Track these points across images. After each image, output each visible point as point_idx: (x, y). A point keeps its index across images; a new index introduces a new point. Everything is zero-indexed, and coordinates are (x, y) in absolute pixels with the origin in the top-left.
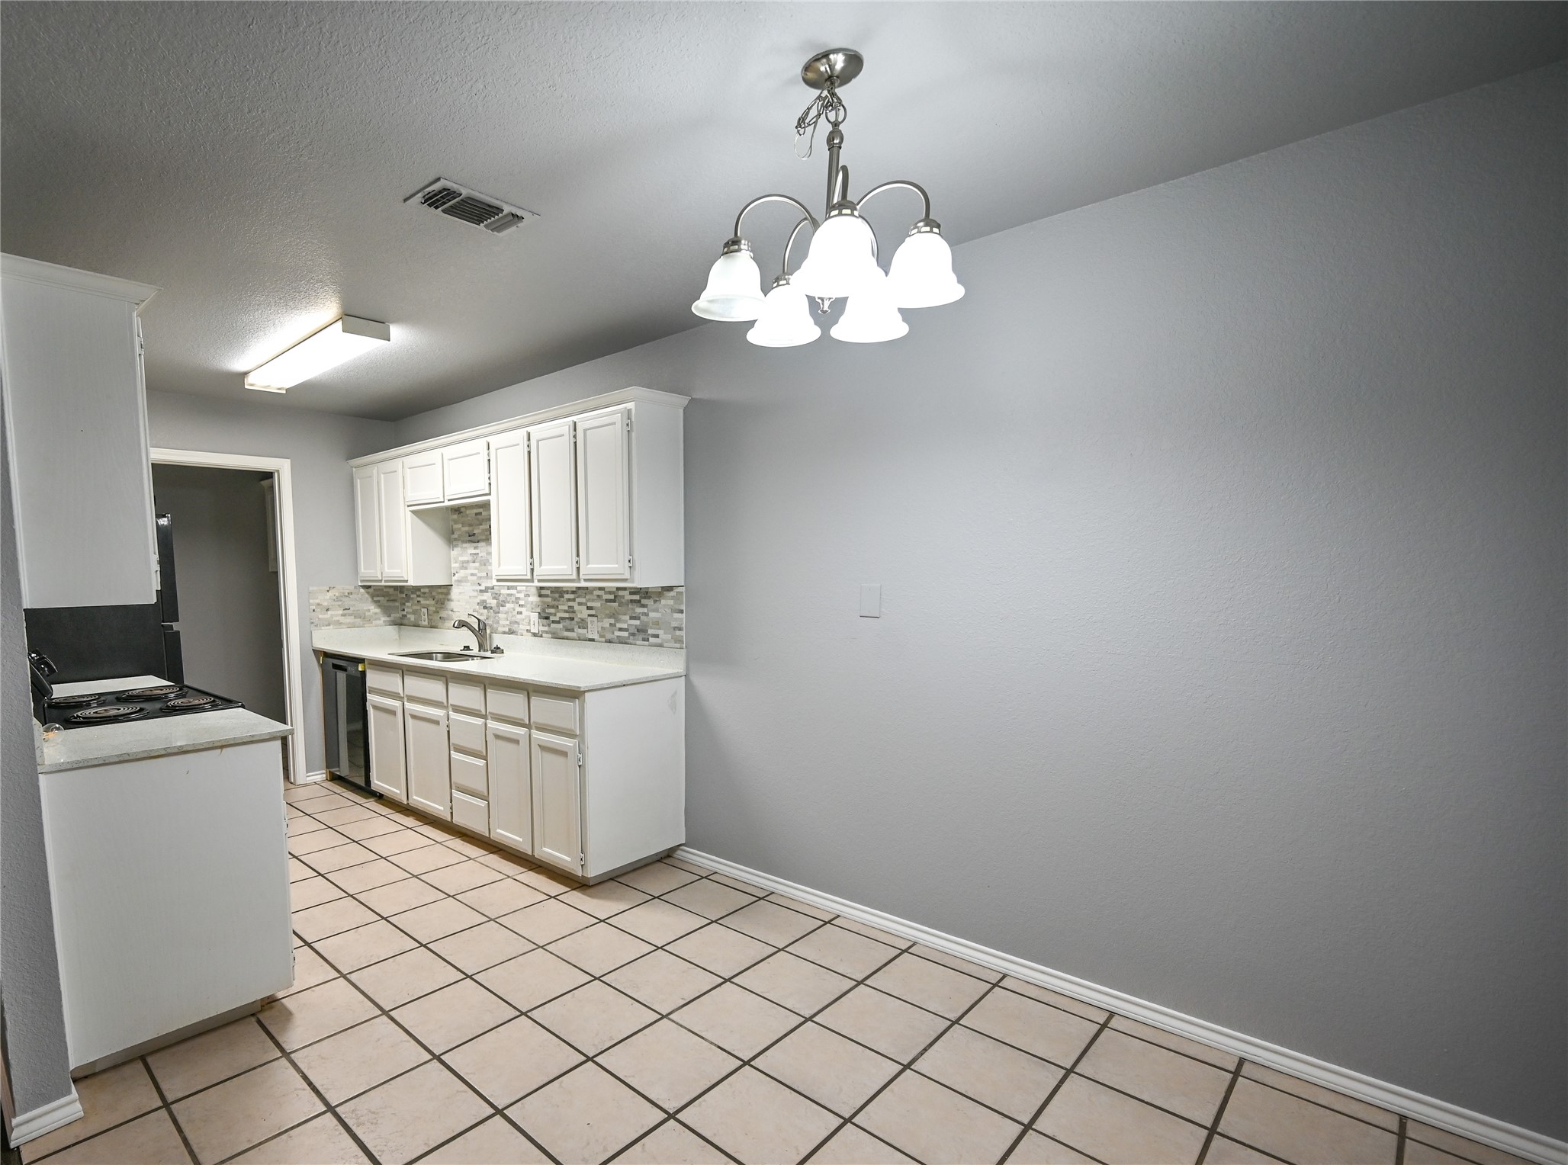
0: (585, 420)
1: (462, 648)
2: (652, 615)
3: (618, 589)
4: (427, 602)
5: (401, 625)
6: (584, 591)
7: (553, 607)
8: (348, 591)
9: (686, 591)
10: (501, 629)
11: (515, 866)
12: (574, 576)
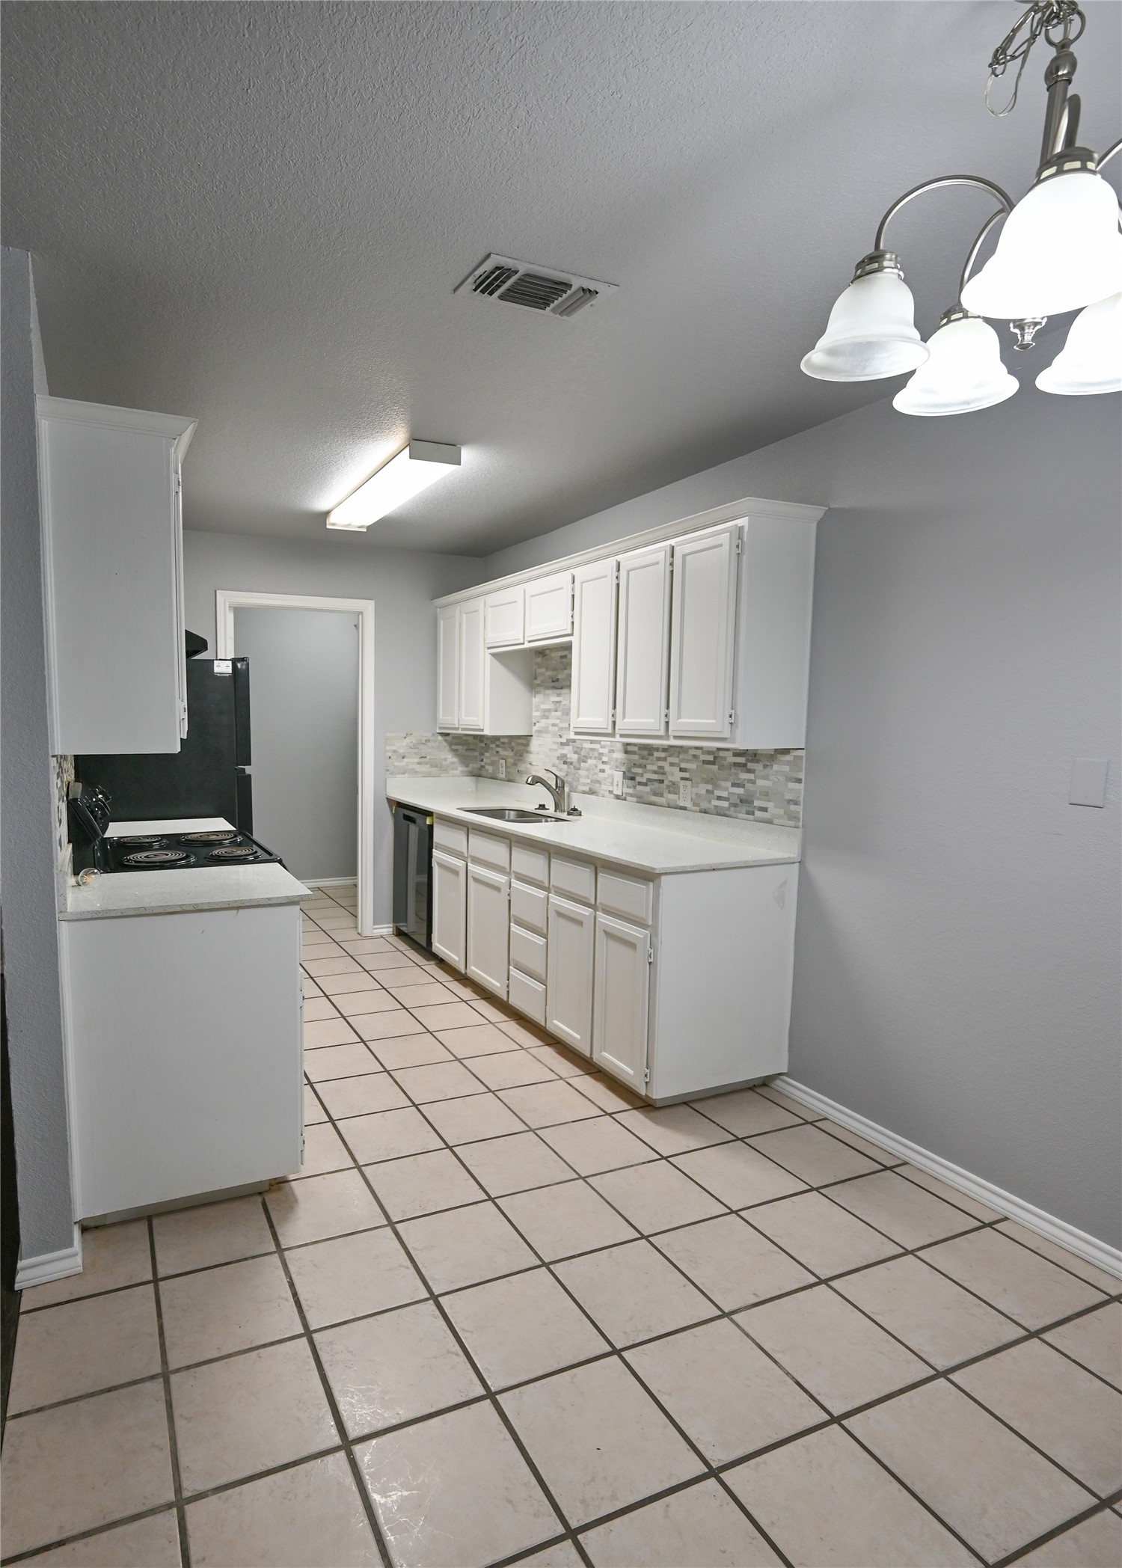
0: (684, 544)
1: (538, 807)
2: (760, 782)
3: (719, 749)
4: (506, 753)
5: (479, 776)
6: (677, 750)
7: (640, 766)
8: (426, 738)
9: (807, 755)
10: (581, 788)
11: (571, 1066)
12: (662, 732)
